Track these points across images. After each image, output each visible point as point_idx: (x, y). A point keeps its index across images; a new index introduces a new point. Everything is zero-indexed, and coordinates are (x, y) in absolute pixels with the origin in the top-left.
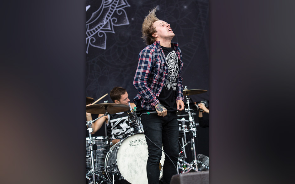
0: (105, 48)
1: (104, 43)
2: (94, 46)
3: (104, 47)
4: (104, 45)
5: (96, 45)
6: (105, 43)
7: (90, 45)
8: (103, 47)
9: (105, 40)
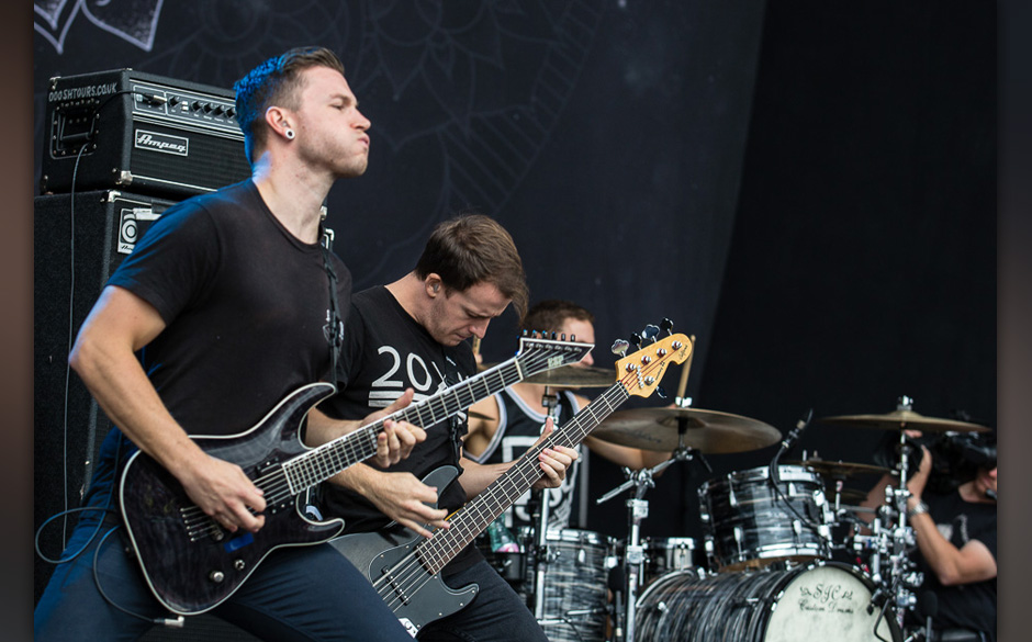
0: (148, 46)
1: (151, 18)
2: (102, 24)
3: (147, 36)
4: (149, 29)
5: (108, 22)
6: (154, 23)
7: (80, 10)
8: (139, 38)
9: (154, 8)
